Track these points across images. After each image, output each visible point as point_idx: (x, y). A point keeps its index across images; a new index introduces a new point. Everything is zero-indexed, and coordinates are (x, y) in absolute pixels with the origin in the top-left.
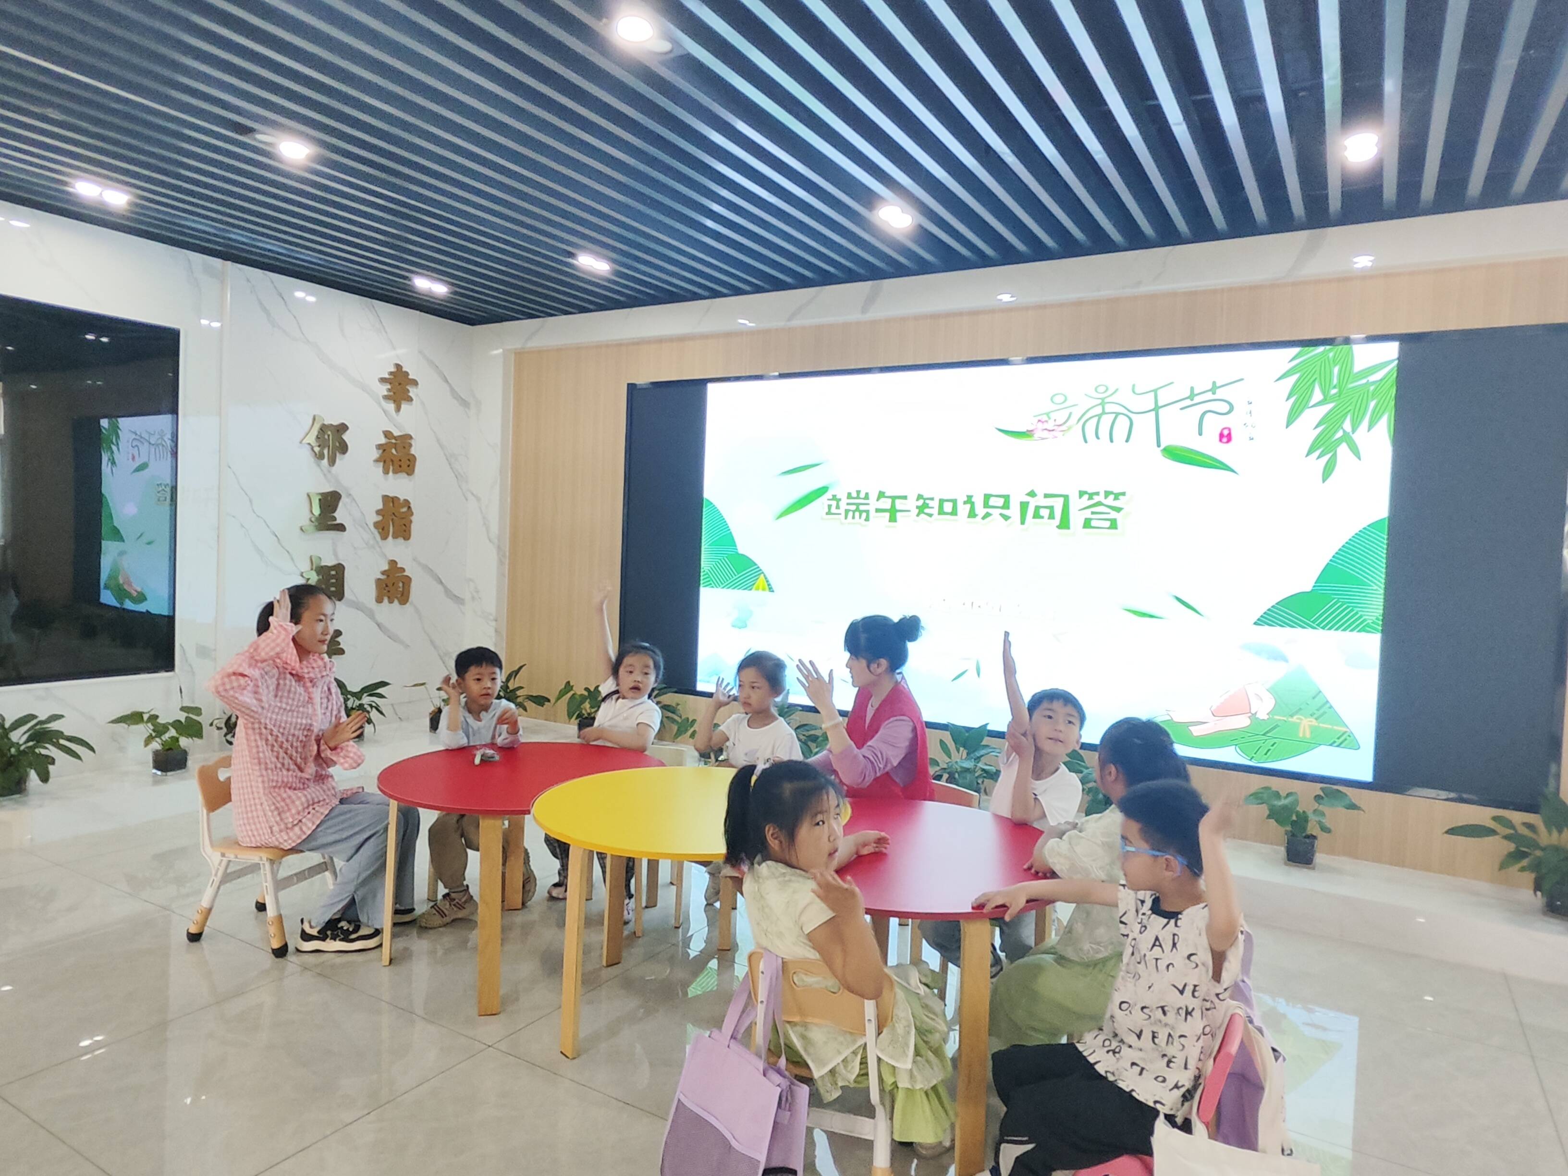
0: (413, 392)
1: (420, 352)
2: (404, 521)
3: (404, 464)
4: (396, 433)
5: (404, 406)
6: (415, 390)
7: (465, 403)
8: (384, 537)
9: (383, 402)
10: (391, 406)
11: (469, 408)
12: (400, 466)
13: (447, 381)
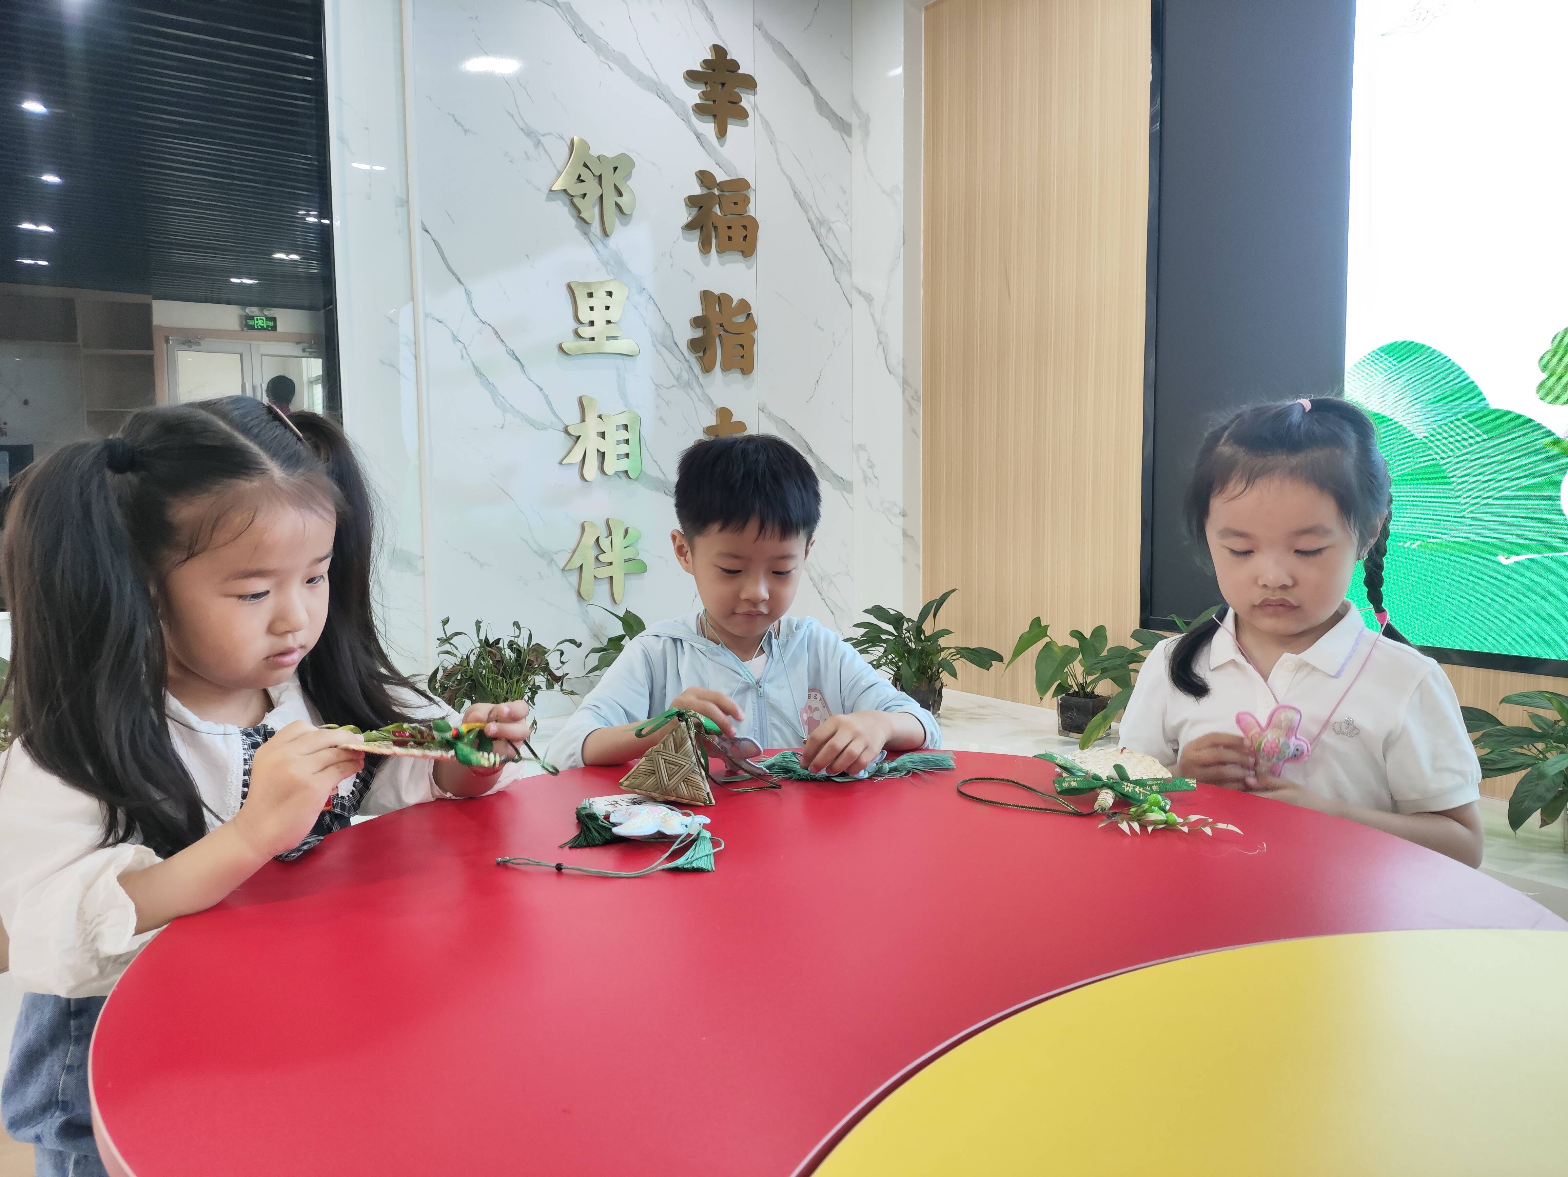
0: (747, 101)
1: (759, 26)
2: (740, 340)
3: (737, 233)
4: (721, 176)
5: (733, 129)
6: (751, 97)
7: (843, 127)
8: (707, 369)
9: (694, 120)
10: (708, 128)
11: (850, 135)
12: (730, 238)
13: (808, 83)
